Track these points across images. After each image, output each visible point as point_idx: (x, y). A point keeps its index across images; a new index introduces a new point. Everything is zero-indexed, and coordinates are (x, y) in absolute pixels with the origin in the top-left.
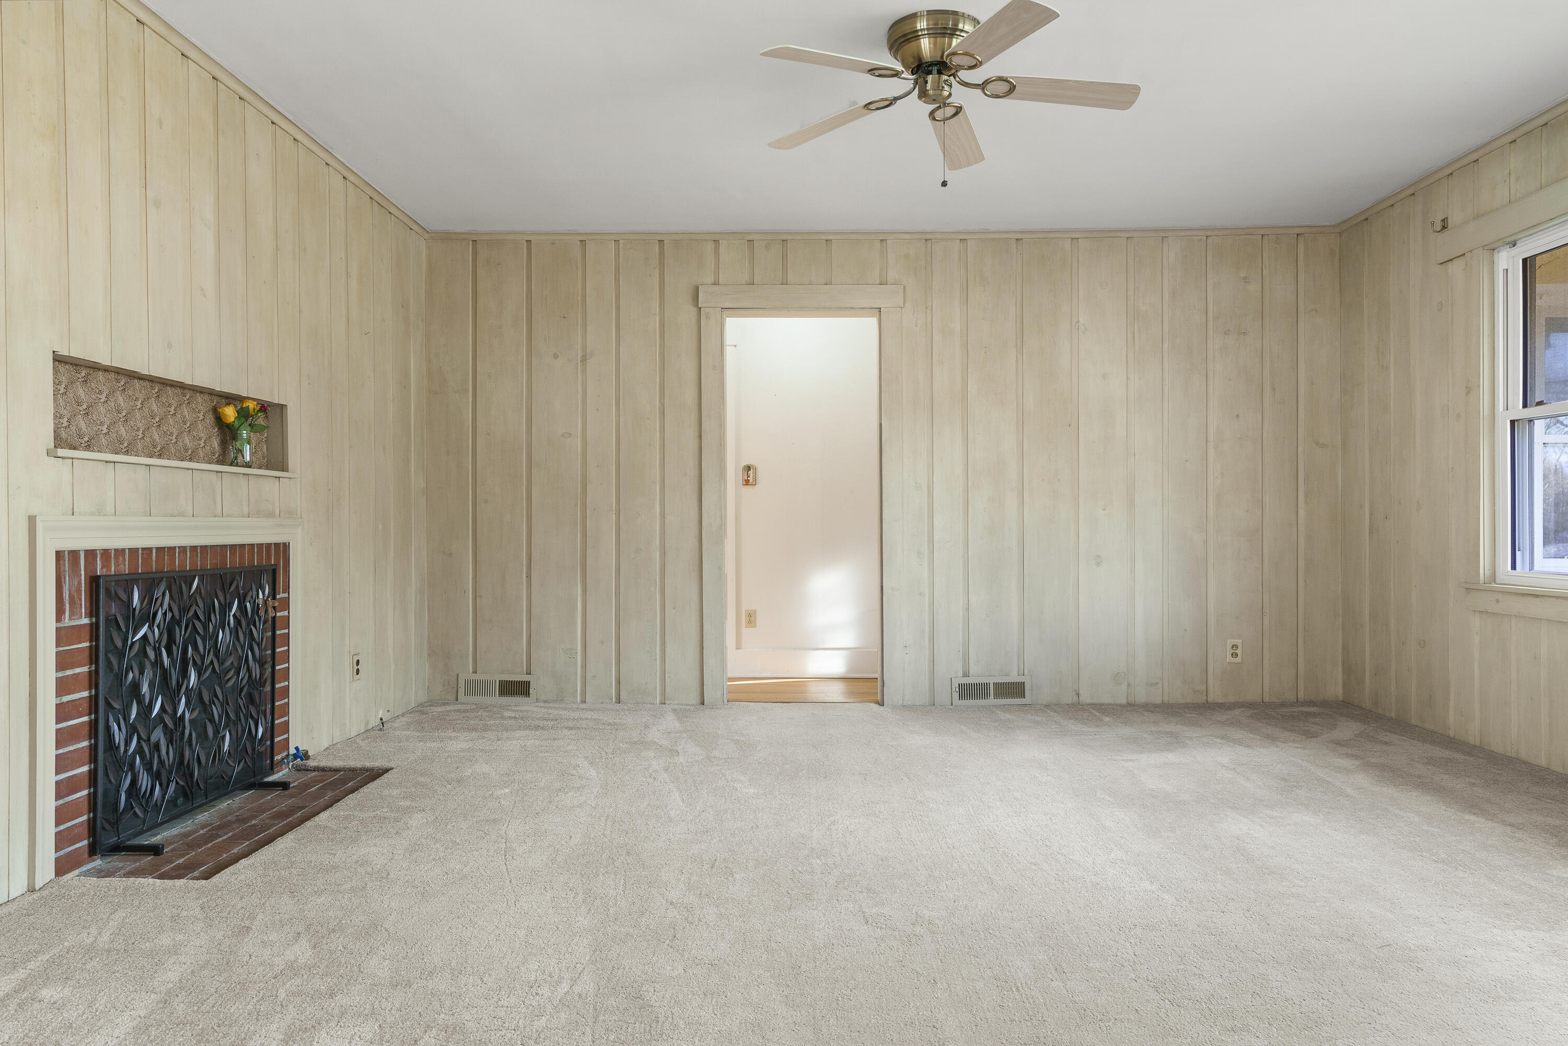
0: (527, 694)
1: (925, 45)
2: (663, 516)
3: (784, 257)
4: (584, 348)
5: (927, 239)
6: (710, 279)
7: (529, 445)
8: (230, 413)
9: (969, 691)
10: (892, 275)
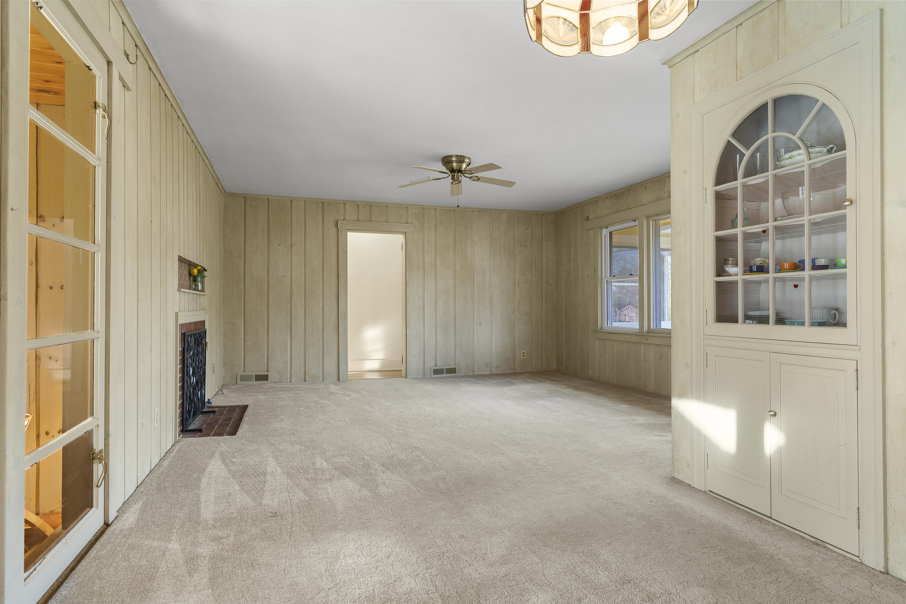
0: (267, 380)
1: (455, 164)
2: (323, 308)
3: (371, 211)
4: (291, 242)
5: (423, 208)
6: (342, 218)
7: (268, 280)
8: (195, 271)
9: (437, 372)
10: (410, 220)
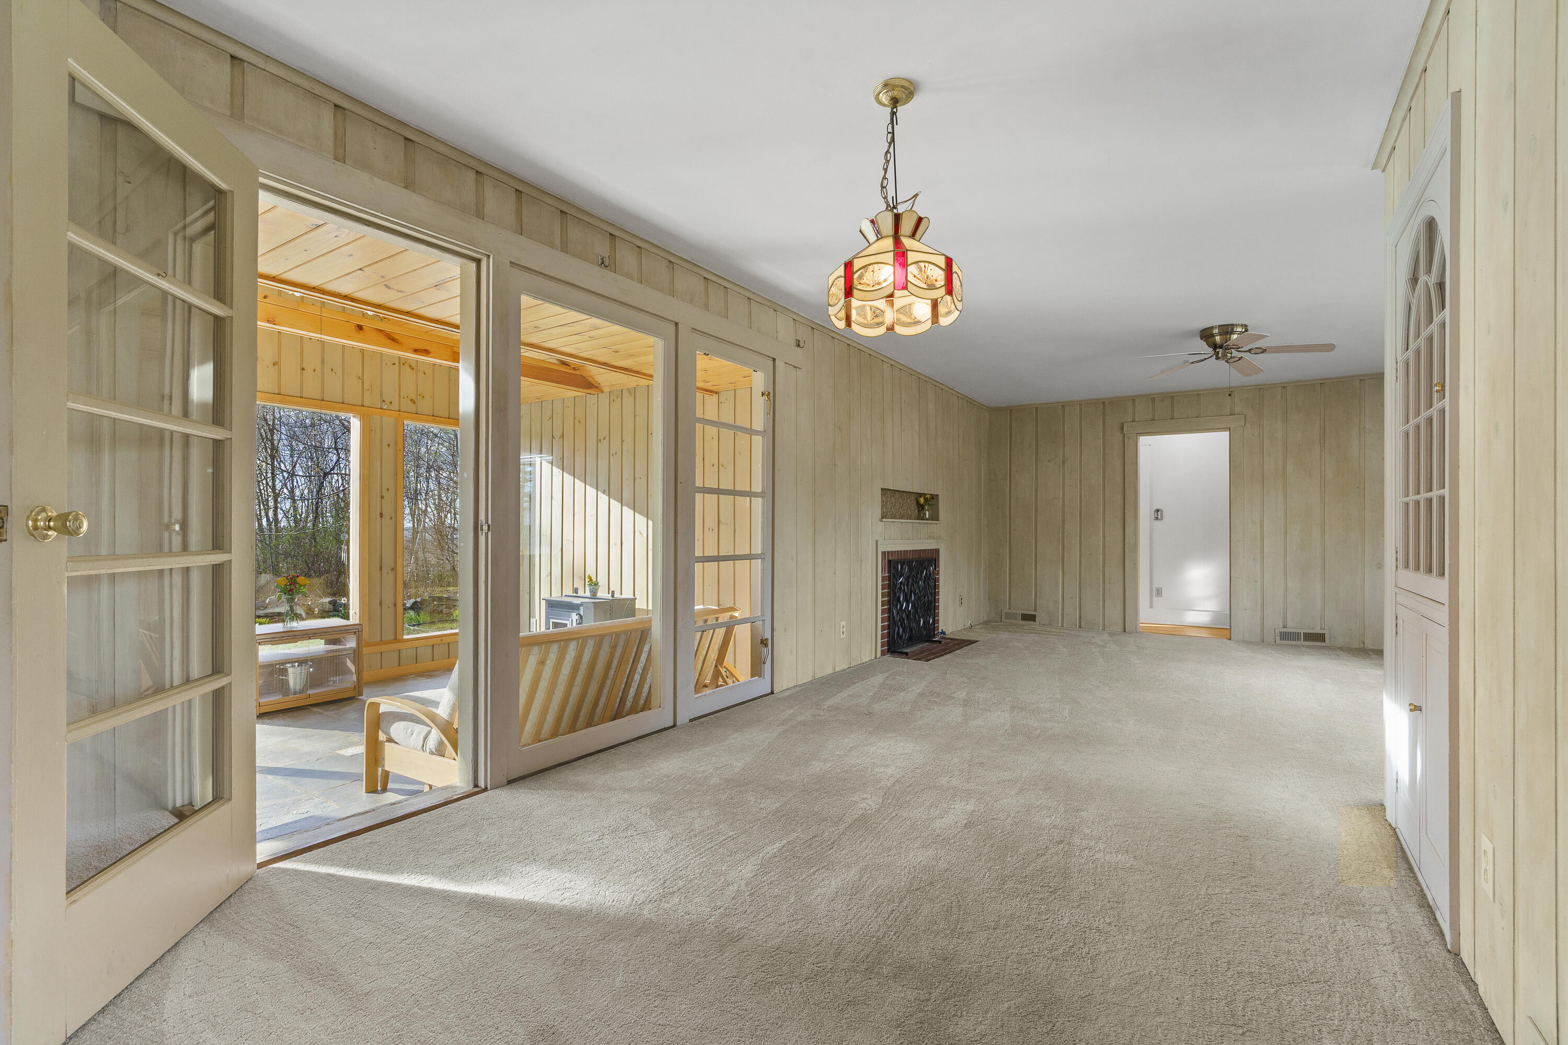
0: (1035, 621)
1: (1218, 338)
2: (1104, 537)
3: (1172, 404)
4: (1064, 457)
5: (1260, 388)
6: (1130, 419)
7: (1036, 503)
8: (922, 500)
9: (1285, 636)
10: (1237, 410)
